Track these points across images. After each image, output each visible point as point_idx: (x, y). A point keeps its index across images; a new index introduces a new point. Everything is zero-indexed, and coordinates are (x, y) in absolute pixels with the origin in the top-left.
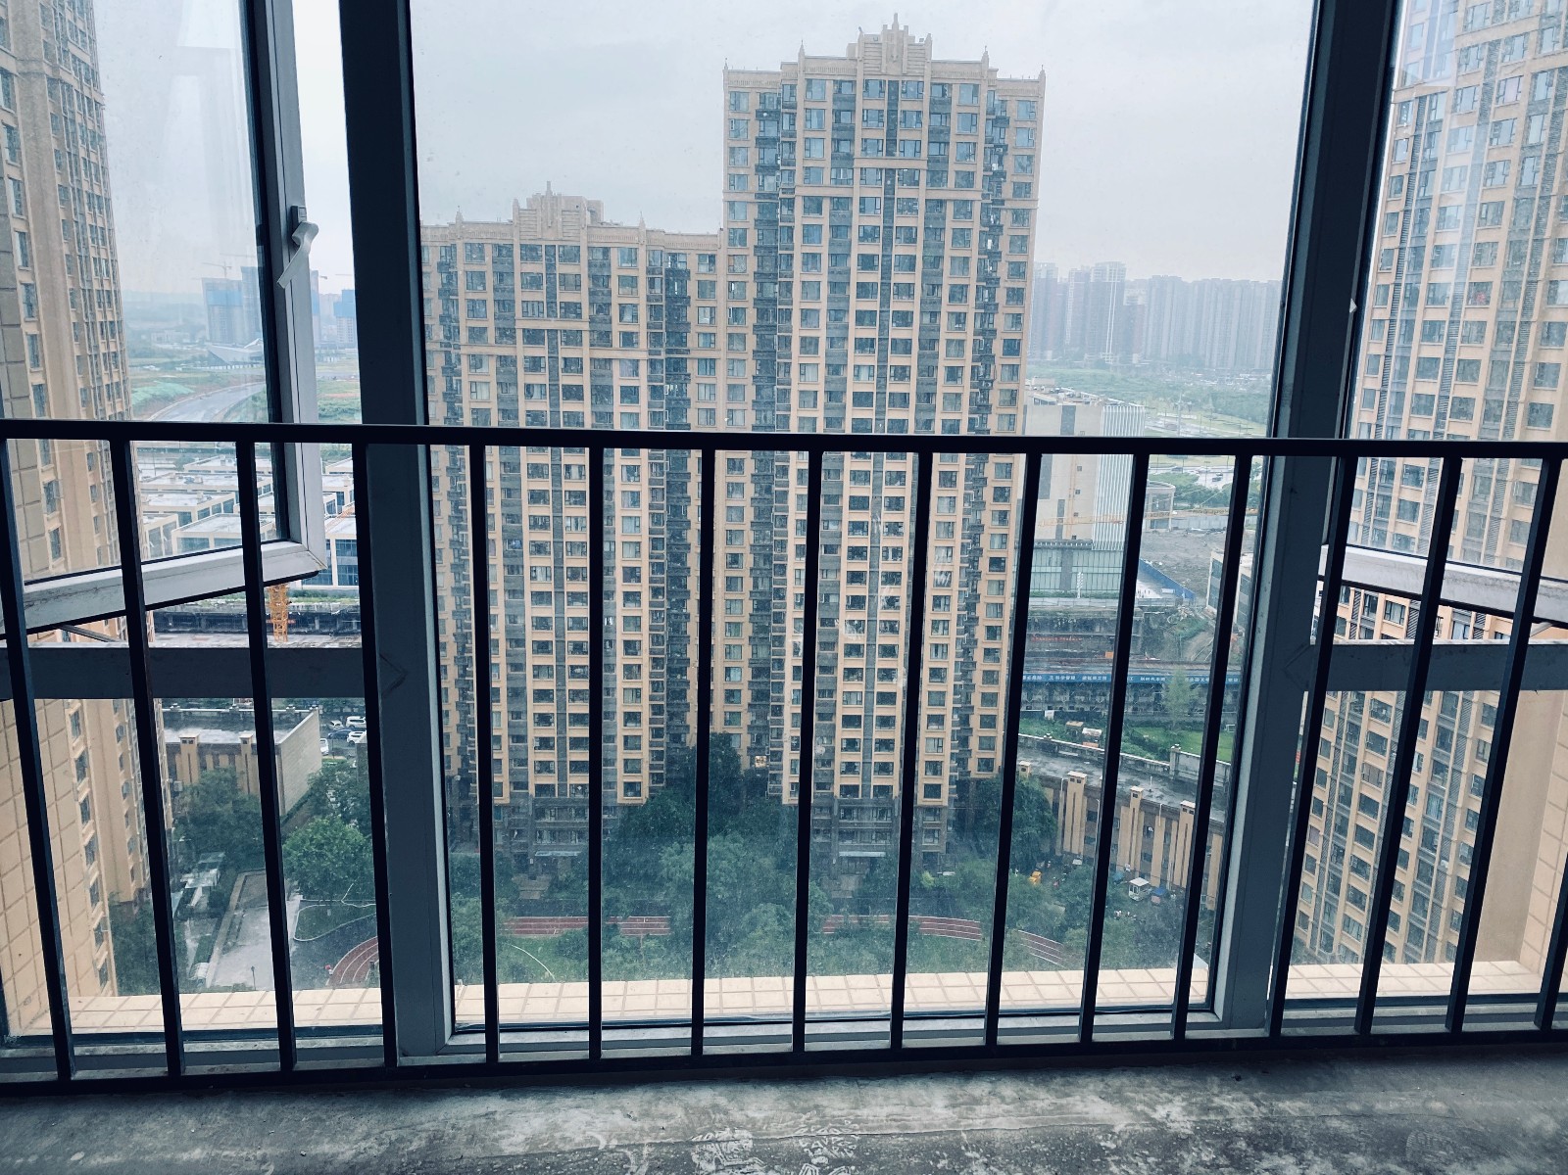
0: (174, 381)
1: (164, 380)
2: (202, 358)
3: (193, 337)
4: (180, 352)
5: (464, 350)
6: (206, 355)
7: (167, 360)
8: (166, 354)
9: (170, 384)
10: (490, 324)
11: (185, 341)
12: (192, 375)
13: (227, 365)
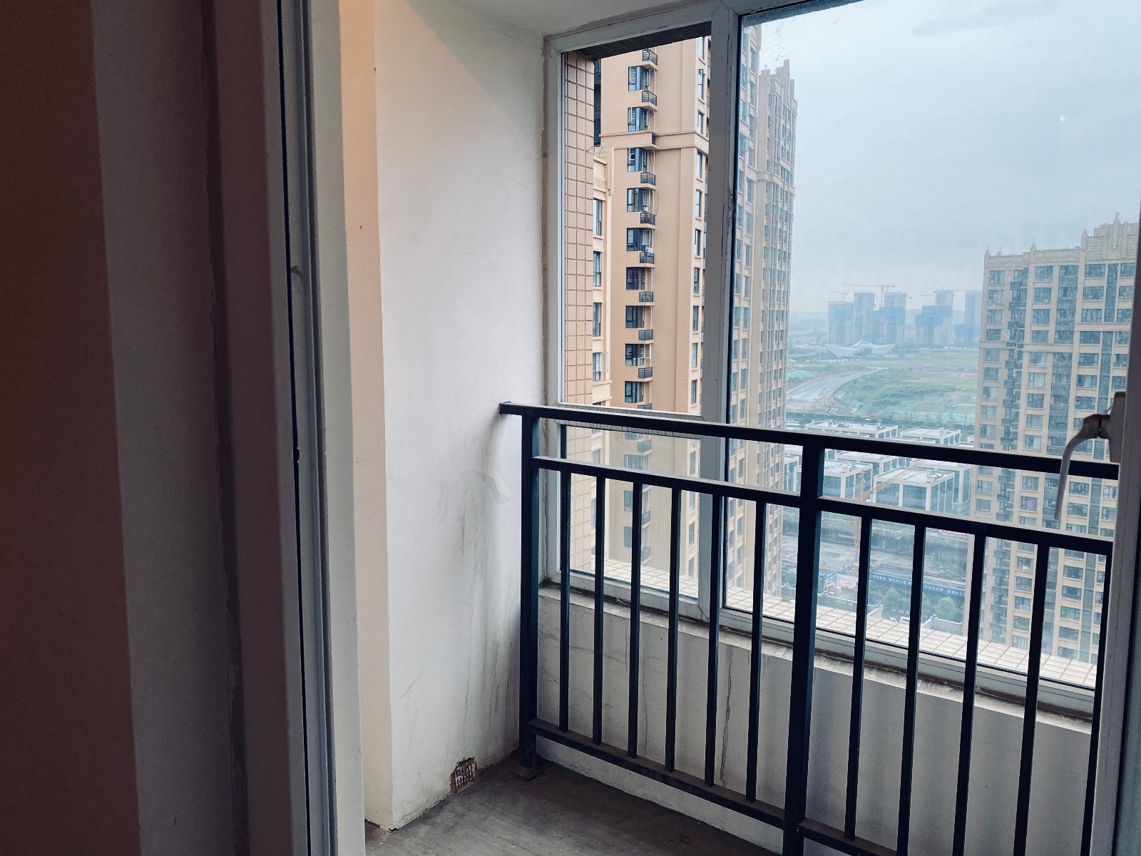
0: (804, 369)
1: (798, 368)
2: (822, 354)
3: (818, 340)
4: (809, 350)
5: (1026, 348)
6: (826, 352)
7: (801, 355)
8: (801, 351)
9: (800, 371)
10: (1052, 328)
11: (813, 343)
12: (815, 365)
13: (838, 359)
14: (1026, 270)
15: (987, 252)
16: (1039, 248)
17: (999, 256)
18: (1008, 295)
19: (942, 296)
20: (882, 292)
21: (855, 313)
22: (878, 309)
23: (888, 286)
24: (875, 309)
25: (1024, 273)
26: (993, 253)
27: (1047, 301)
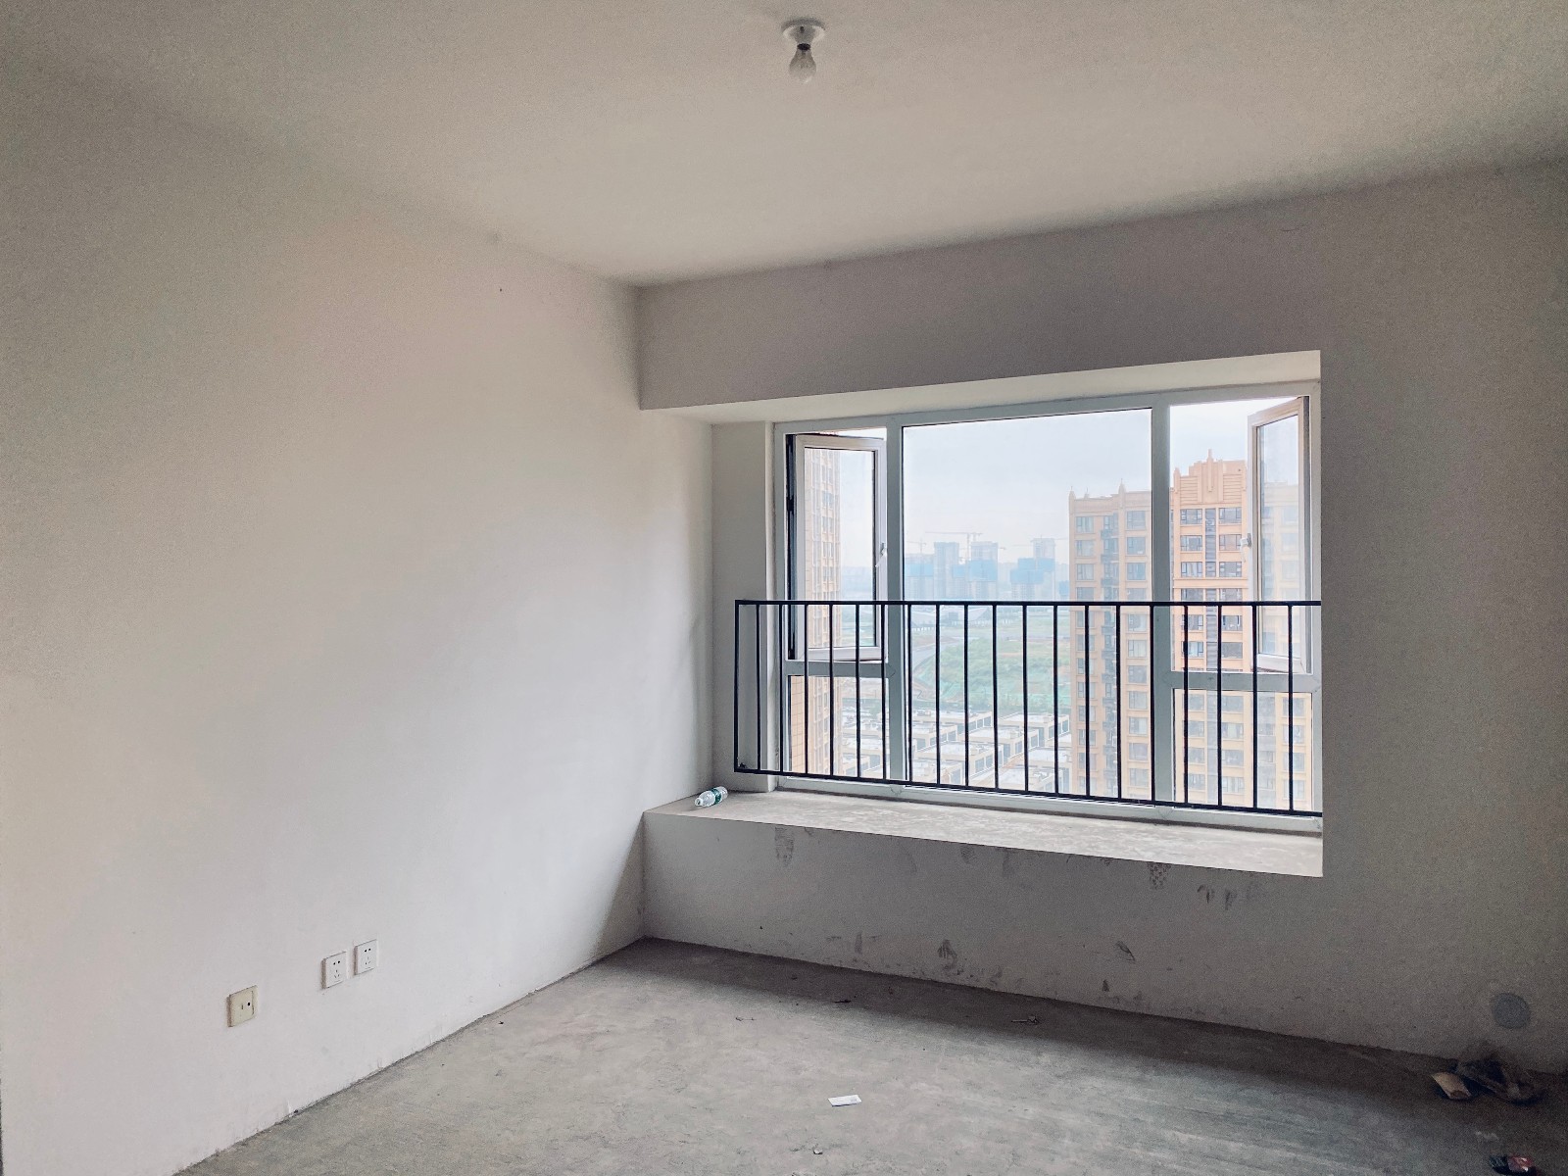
14: (1116, 516)
15: (1072, 495)
16: (1128, 489)
17: (1086, 499)
18: (1098, 547)
19: (1040, 546)
20: (968, 541)
21: (936, 568)
22: (964, 562)
23: (975, 534)
24: (961, 563)
25: (1114, 518)
26: (1079, 496)
27: (1141, 552)
